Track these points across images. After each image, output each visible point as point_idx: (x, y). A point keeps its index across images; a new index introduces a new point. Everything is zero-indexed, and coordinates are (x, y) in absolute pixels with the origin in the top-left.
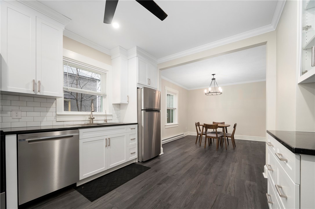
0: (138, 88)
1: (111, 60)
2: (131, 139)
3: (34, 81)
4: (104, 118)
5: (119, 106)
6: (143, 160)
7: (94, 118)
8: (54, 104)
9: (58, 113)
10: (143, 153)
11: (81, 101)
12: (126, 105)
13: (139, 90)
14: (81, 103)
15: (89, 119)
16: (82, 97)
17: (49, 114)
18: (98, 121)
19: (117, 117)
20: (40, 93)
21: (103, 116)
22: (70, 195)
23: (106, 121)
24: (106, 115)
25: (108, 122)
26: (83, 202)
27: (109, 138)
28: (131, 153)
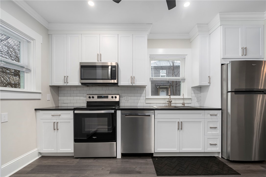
0: (222, 65)
1: (191, 42)
2: (211, 128)
3: (131, 76)
4: (182, 101)
5: (200, 89)
6: (229, 157)
7: (171, 101)
8: (145, 91)
9: (147, 97)
10: (229, 149)
11: (176, 87)
12: (207, 87)
13: (224, 67)
14: (176, 89)
15: (168, 102)
16: (176, 83)
17: (142, 98)
18: (176, 104)
19: (196, 100)
20: (134, 84)
21: (181, 99)
22: (147, 161)
23: (184, 105)
24: (184, 99)
25: (186, 105)
26: (151, 171)
27: (181, 122)
28: (210, 144)
